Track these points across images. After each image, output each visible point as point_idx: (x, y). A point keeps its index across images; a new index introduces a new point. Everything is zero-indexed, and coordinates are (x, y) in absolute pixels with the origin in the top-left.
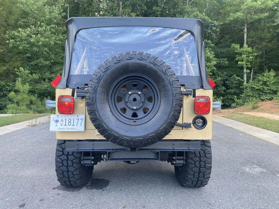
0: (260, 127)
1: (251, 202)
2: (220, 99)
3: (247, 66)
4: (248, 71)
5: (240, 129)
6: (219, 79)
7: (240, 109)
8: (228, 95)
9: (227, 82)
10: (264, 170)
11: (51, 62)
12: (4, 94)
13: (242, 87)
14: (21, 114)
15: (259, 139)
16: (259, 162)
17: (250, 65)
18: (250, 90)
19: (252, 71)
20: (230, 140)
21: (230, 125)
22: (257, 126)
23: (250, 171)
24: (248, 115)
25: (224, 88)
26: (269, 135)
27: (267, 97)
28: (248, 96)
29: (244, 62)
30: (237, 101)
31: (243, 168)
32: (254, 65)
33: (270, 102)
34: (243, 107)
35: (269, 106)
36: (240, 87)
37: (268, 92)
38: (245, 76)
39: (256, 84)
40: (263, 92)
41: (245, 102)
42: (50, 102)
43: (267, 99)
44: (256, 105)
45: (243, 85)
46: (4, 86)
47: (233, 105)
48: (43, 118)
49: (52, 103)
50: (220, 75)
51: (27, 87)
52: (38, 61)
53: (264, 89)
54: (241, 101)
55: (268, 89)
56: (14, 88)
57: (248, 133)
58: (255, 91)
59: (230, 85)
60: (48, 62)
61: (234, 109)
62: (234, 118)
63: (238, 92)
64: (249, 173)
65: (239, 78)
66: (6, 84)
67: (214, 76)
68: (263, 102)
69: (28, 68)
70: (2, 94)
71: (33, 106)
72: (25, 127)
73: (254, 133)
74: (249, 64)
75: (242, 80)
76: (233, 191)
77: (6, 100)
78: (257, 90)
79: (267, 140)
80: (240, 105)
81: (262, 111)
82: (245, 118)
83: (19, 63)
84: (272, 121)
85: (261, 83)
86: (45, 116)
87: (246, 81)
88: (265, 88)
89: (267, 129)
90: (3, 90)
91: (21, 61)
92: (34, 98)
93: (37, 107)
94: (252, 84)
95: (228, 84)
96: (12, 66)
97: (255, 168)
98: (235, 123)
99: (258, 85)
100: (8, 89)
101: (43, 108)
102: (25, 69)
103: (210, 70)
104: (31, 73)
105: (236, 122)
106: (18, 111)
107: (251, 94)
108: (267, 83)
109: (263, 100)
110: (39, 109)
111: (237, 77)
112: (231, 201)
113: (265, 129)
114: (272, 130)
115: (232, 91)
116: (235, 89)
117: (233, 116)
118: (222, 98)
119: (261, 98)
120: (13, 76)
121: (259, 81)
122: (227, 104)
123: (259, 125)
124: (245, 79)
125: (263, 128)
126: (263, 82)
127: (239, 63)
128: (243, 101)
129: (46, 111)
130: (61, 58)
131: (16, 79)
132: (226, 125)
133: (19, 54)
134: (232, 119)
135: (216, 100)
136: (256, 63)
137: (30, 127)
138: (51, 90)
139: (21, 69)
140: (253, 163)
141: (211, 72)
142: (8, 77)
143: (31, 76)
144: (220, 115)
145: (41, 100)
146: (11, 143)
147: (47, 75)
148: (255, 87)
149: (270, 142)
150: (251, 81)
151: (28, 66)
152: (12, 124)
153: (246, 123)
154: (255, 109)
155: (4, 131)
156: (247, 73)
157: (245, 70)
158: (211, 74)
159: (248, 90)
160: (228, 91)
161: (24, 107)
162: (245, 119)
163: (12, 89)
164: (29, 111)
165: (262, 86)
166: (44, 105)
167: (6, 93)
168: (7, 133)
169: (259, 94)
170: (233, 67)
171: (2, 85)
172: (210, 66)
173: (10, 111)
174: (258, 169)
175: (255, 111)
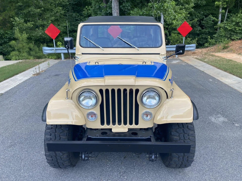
0: (227, 72)
1: (214, 151)
2: (195, 40)
3: (223, 6)
4: (224, 11)
5: (210, 73)
6: (196, 20)
7: (212, 48)
8: (202, 35)
9: (203, 22)
10: (226, 120)
11: (41, 10)
12: (4, 41)
13: (216, 27)
14: (24, 61)
15: (226, 85)
16: (223, 111)
17: (226, 6)
18: (223, 31)
19: (227, 10)
20: (201, 87)
21: (203, 68)
22: (225, 71)
23: (215, 122)
24: (218, 57)
25: (199, 28)
26: (234, 81)
27: (237, 37)
28: (221, 36)
29: (220, 2)
30: (210, 41)
31: (210, 118)
32: (230, 4)
33: (240, 41)
34: (215, 47)
35: (238, 47)
36: (215, 27)
37: (239, 32)
38: (220, 16)
39: (229, 25)
40: (234, 32)
41: (217, 42)
42: (46, 49)
43: (237, 39)
44: (227, 45)
45: (217, 25)
46: (3, 34)
47: (206, 45)
48: (43, 64)
49: (48, 50)
50: (197, 15)
51: (25, 36)
52: (30, 9)
53: (235, 30)
54: (213, 41)
55: (239, 29)
56: (12, 35)
57: (217, 78)
58: (227, 31)
59: (205, 25)
60: (39, 10)
61: (207, 49)
62: (206, 60)
63: (212, 32)
64: (214, 123)
65: (214, 18)
66: (5, 32)
67: (191, 17)
68: (234, 42)
69: (22, 16)
70: (3, 42)
71: (32, 52)
72: (31, 75)
73: (222, 78)
74: (225, 4)
75: (216, 20)
76: (201, 141)
77: (7, 47)
78: (230, 30)
79: (231, 86)
80: (213, 45)
81: (231, 52)
82: (216, 60)
83: (13, 13)
84: (238, 65)
85: (234, 23)
86: (44, 62)
87: (220, 21)
88: (237, 28)
89: (233, 74)
90: (3, 37)
91: (14, 9)
92: (31, 45)
93: (36, 53)
94: (225, 24)
95: (203, 25)
96: (7, 15)
97: (219, 117)
98: (207, 67)
99: (231, 26)
100: (8, 37)
101: (41, 54)
102: (19, 17)
103: (188, 12)
104: (26, 22)
105: (208, 65)
106: (20, 58)
107: (224, 34)
108: (239, 24)
109: (233, 40)
110: (38, 55)
111: (212, 17)
112: (199, 150)
113: (232, 74)
114: (237, 76)
115: (207, 31)
116: (209, 29)
117: (205, 58)
118: (197, 39)
119: (232, 38)
120: (9, 25)
121: (232, 21)
122: (201, 42)
123: (227, 70)
124: (220, 19)
125: (230, 73)
126: (235, 22)
127: (216, 4)
128: (216, 41)
129: (44, 57)
130: (50, 4)
131: (13, 28)
132: (199, 68)
133: (11, 2)
134: (205, 62)
135: (191, 41)
136: (232, 3)
137: (36, 76)
138: (45, 37)
139: (17, 19)
140: (218, 113)
141: (189, 14)
142: (5, 25)
143: (26, 25)
144: (195, 57)
145: (39, 47)
146: (26, 95)
147: (40, 22)
148: (228, 28)
149: (234, 88)
150: (225, 22)
151: (21, 15)
152: (20, 73)
153: (216, 67)
154: (226, 49)
155: (16, 82)
156: (222, 13)
157: (221, 11)
158: (189, 15)
159: (221, 31)
160: (203, 30)
161: (25, 54)
162: (216, 62)
163: (11, 37)
164: (29, 57)
165: (234, 27)
166: (42, 50)
167: (6, 41)
168: (19, 83)
169: (231, 34)
170: (210, 6)
171: (2, 34)
172: (188, 8)
173: (14, 57)
174: (222, 119)
175: (225, 52)
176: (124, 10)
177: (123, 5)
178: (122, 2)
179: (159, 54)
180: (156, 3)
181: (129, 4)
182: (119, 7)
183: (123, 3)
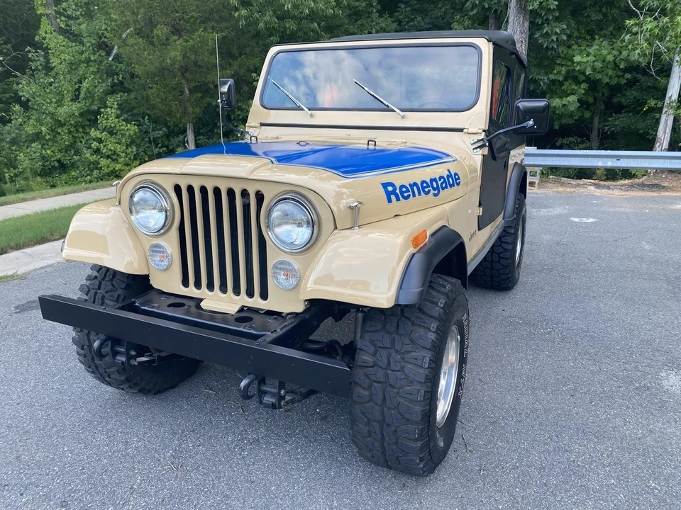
31: (663, 374)
64: (666, 391)
176: (545, 46)
177: (545, 31)
178: (543, 24)
179: (461, 130)
180: (649, 19)
181: (565, 27)
182: (530, 37)
183: (546, 25)
